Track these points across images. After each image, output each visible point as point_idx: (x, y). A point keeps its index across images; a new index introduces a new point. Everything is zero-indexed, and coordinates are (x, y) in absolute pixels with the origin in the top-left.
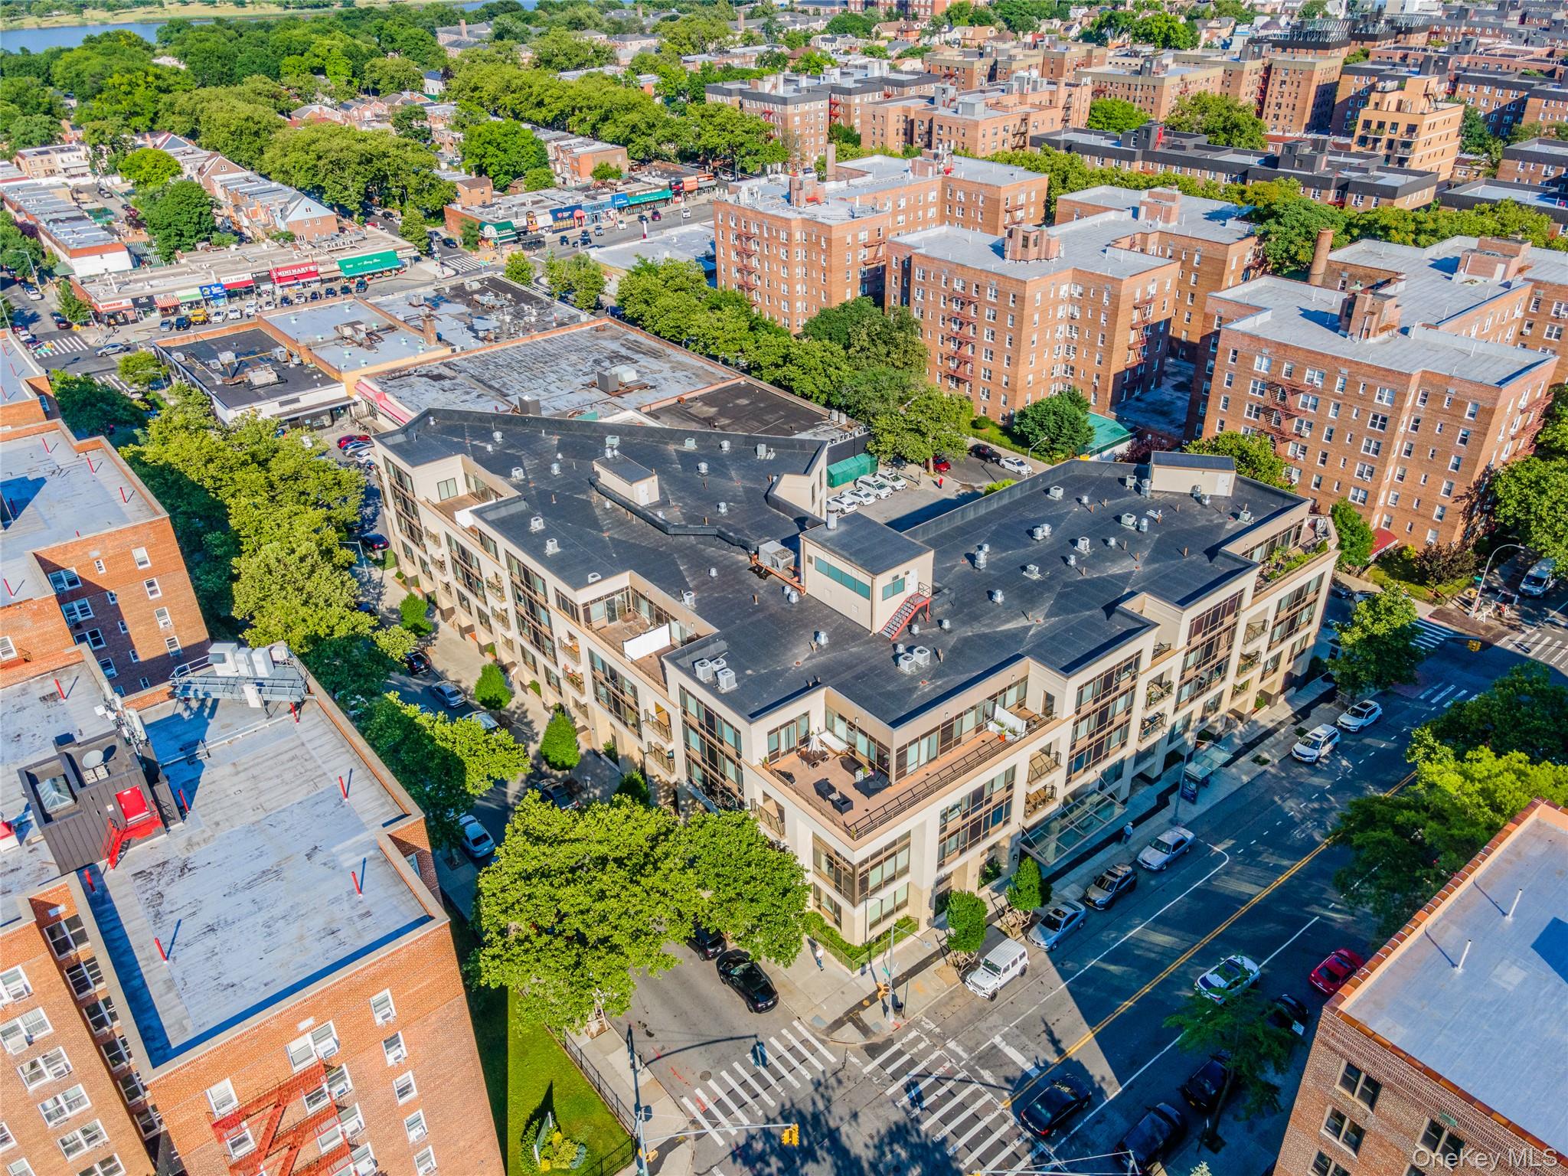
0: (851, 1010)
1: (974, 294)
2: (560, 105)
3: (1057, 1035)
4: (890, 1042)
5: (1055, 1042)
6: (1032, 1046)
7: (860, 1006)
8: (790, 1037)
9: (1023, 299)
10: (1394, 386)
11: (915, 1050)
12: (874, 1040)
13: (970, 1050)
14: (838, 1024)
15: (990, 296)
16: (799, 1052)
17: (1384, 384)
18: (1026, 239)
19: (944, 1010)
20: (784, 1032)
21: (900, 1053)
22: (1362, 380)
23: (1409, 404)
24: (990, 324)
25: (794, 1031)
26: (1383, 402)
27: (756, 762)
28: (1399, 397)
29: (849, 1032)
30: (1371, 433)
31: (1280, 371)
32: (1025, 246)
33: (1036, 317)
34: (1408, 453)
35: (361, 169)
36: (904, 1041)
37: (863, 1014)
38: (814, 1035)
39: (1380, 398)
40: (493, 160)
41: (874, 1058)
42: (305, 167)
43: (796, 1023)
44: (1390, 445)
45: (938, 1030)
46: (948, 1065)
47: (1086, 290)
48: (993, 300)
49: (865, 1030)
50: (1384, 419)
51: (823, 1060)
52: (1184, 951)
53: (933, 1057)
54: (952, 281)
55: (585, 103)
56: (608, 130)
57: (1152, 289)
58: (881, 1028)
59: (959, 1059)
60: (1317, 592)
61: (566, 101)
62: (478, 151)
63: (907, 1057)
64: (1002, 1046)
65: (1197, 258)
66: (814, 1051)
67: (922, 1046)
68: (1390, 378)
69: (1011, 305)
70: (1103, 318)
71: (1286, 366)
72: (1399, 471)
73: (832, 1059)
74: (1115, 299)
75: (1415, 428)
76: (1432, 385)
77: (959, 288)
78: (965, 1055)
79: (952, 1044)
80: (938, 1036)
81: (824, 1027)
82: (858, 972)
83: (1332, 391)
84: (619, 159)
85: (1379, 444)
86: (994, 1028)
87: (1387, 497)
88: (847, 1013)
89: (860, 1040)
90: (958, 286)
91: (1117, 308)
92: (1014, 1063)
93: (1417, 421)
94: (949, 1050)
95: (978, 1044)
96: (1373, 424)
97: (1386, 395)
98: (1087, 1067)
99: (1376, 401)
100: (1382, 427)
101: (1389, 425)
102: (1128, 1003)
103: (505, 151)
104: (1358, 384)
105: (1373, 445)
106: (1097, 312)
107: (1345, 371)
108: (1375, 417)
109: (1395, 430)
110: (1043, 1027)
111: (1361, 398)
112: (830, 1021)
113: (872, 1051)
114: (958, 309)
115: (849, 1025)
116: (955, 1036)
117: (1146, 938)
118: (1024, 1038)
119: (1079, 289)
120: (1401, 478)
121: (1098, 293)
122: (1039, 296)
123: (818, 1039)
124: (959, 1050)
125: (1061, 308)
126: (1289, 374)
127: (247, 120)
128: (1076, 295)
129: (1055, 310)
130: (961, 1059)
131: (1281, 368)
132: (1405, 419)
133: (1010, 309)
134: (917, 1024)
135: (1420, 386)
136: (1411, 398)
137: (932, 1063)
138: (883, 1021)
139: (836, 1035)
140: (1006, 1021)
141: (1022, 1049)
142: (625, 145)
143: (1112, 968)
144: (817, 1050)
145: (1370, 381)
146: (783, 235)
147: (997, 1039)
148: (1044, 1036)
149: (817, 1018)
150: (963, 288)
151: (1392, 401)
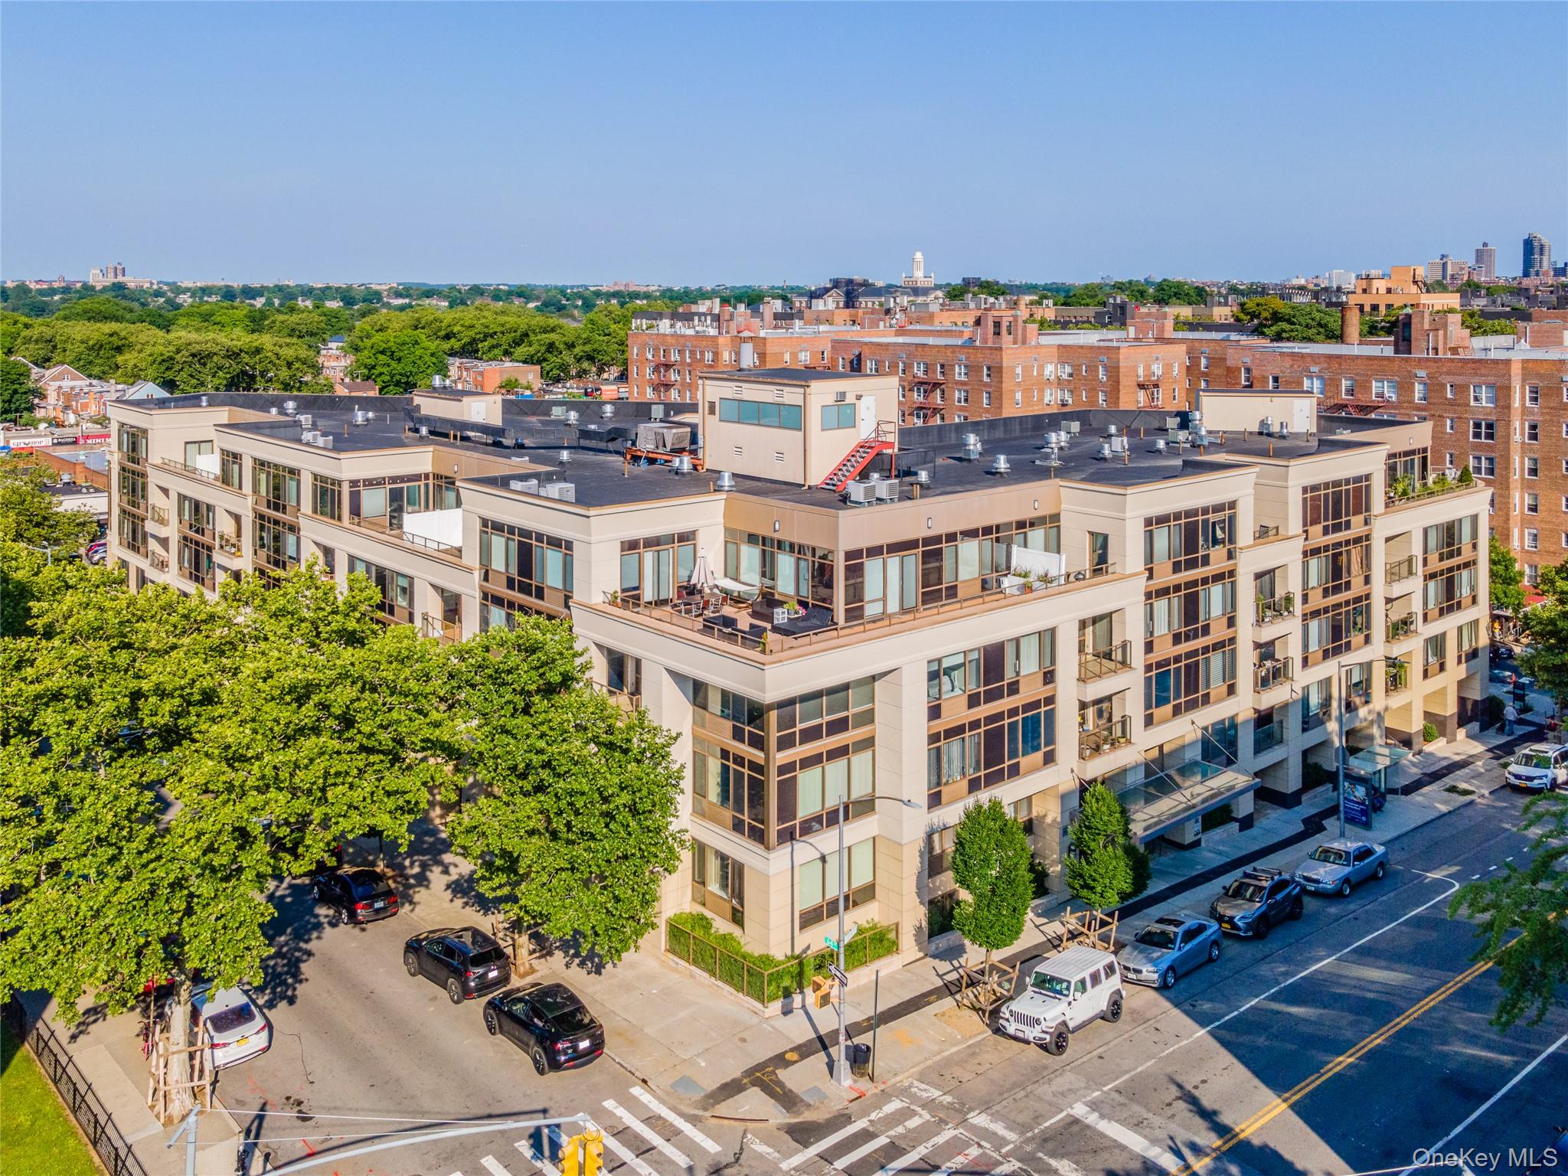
0: (759, 1067)
1: (939, 377)
2: (472, 333)
3: (1207, 1103)
4: (842, 1119)
5: (1208, 1116)
6: (1156, 1120)
7: (780, 1060)
8: (621, 1112)
9: (1000, 369)
10: (1491, 379)
11: (900, 1130)
12: (808, 1116)
13: (1023, 1128)
14: (731, 1089)
15: (959, 373)
16: (637, 1137)
17: (1477, 380)
18: (997, 325)
19: (958, 1072)
20: (609, 1104)
21: (866, 1136)
22: (1447, 380)
23: (1516, 404)
24: (961, 409)
25: (632, 1104)
26: (1483, 401)
27: (597, 599)
28: (1502, 394)
29: (754, 1102)
30: (1476, 447)
31: (1339, 392)
32: (997, 333)
33: (1019, 396)
34: (1534, 472)
35: (227, 363)
36: (873, 1116)
37: (783, 1074)
38: (674, 1109)
39: (1476, 399)
40: (385, 370)
41: (806, 1144)
42: (160, 359)
43: (637, 1091)
44: (1507, 459)
45: (948, 1099)
46: (974, 1152)
47: (1076, 368)
48: (963, 378)
49: (787, 1099)
50: (1490, 426)
51: (689, 1147)
52: (1429, 992)
53: (940, 1139)
54: (911, 366)
55: (499, 329)
56: (521, 351)
57: (1157, 369)
58: (823, 1097)
59: (999, 1142)
60: (1475, 546)
61: (479, 328)
62: (369, 361)
63: (882, 1141)
64: (1092, 1119)
65: (1203, 361)
66: (671, 1134)
67: (913, 1123)
68: (1483, 371)
69: (986, 379)
70: (1101, 397)
71: (1345, 384)
72: (1528, 500)
73: (712, 1147)
74: (1113, 372)
75: (1534, 437)
76: (1539, 375)
77: (920, 374)
78: (1011, 1136)
79: (980, 1120)
80: (949, 1107)
81: (698, 1096)
82: (776, 1006)
83: (1412, 402)
84: (531, 377)
85: (1491, 460)
86: (1067, 1094)
87: (1522, 538)
88: (749, 1072)
89: (777, 1116)
90: (919, 372)
91: (1118, 383)
92: (1123, 1148)
93: (1534, 427)
94: (974, 1129)
95: (1038, 1118)
96: (1477, 435)
97: (1484, 393)
98: (1287, 1155)
99: (1472, 403)
100: (1490, 436)
101: (1499, 431)
102: (1345, 1060)
103: (399, 360)
104: (1443, 386)
105: (1484, 464)
106: (1092, 392)
107: (1422, 373)
108: (1477, 425)
109: (1508, 437)
110: (1174, 1092)
111: (1452, 403)
112: (711, 1084)
113: (803, 1134)
114: (921, 399)
115: (755, 1091)
116: (986, 1106)
117: (1345, 972)
118: (1137, 1109)
119: (1068, 369)
120: (1534, 509)
121: (1092, 369)
122: (1019, 370)
123: (681, 1115)
124: (999, 1128)
125: (1048, 392)
126: (1351, 392)
127: (111, 335)
128: (1065, 377)
129: (1041, 391)
130: (1004, 1142)
131: (1338, 386)
132: (1517, 424)
133: (986, 385)
134: (904, 1092)
135: (1524, 380)
136: (1518, 396)
137: (938, 1150)
138: (828, 1086)
139: (724, 1108)
140: (1094, 1082)
141: (1137, 1125)
142: (539, 362)
143: (1294, 1010)
144: (678, 1132)
145: (1459, 380)
146: (709, 356)
147: (1079, 1110)
148: (1181, 1105)
149: (686, 1082)
150: (926, 372)
151: (1495, 400)
